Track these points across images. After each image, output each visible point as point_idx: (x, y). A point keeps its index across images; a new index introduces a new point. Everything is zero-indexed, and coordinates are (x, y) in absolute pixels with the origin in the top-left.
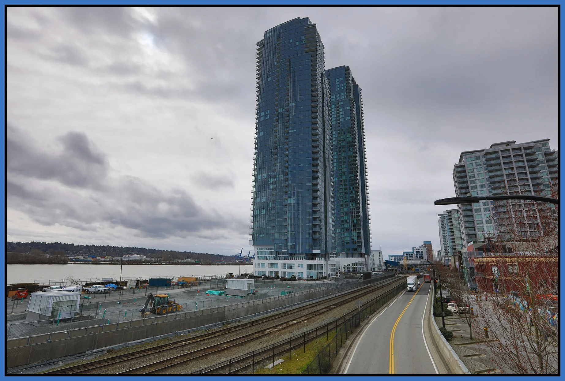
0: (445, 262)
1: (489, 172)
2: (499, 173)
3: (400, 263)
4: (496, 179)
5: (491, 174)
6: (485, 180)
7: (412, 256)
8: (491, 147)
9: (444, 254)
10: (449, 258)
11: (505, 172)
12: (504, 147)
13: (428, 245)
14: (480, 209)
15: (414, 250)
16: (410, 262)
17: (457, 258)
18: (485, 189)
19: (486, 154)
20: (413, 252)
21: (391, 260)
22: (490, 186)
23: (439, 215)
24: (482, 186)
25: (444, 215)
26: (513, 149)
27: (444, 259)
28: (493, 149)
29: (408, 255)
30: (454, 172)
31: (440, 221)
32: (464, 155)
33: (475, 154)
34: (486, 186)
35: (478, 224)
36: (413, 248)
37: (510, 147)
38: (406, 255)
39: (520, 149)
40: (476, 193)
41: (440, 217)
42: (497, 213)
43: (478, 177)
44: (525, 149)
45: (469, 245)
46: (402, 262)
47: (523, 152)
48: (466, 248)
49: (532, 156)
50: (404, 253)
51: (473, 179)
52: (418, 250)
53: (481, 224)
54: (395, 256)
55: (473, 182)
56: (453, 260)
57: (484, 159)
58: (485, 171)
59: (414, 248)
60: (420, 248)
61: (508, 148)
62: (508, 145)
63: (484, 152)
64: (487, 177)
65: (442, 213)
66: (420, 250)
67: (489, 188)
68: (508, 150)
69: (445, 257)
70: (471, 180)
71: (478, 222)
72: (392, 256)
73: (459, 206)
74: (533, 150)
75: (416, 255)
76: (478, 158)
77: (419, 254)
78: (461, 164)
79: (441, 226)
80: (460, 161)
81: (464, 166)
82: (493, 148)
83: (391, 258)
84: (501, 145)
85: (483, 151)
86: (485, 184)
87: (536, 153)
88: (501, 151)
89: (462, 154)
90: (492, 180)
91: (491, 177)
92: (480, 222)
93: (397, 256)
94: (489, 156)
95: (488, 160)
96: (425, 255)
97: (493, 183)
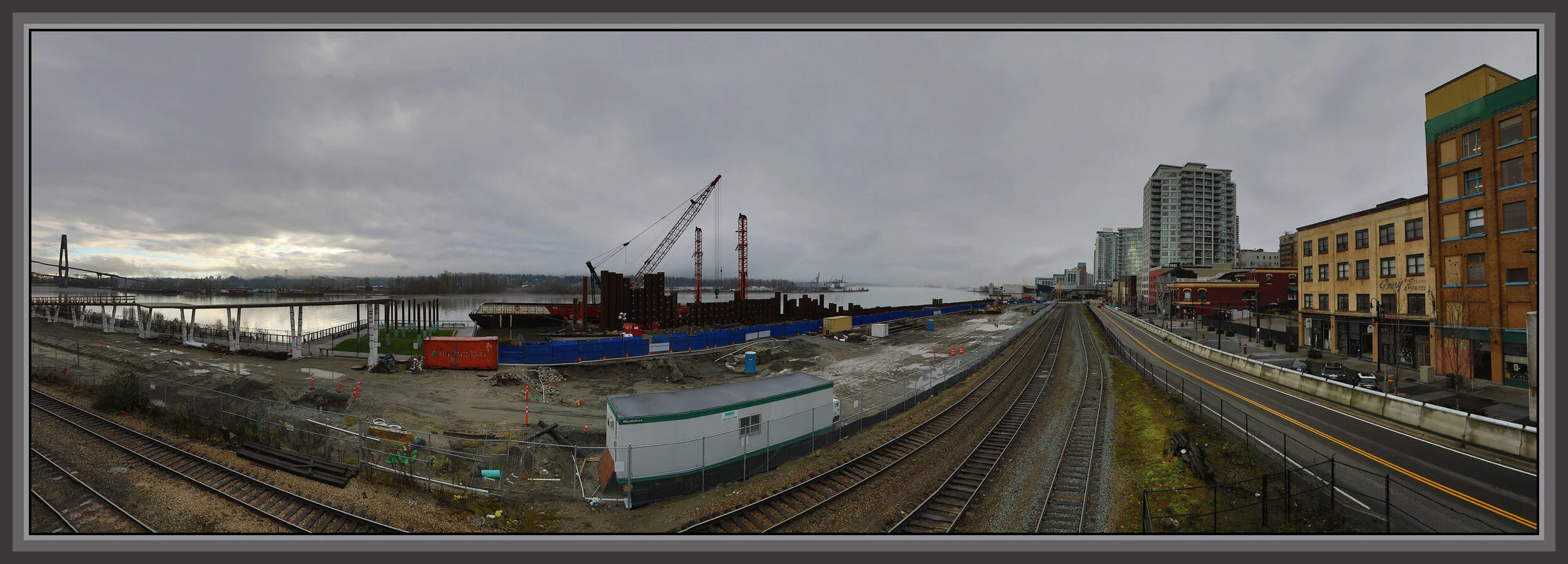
1: (1183, 192)
2: (1190, 195)
4: (1187, 202)
5: (1184, 195)
6: (1177, 200)
7: (1064, 280)
8: (1186, 166)
9: (1097, 276)
12: (1198, 169)
13: (1082, 267)
15: (1067, 273)
16: (1064, 287)
18: (1175, 210)
19: (1183, 172)
21: (1039, 282)
22: (1181, 208)
24: (1173, 207)
25: (1106, 233)
26: (1206, 173)
27: (1096, 284)
28: (1189, 169)
29: (1059, 278)
30: (1148, 184)
31: (1099, 239)
32: (1159, 169)
33: (1172, 170)
34: (1177, 206)
35: (1163, 247)
36: (1065, 270)
37: (1204, 171)
39: (1210, 174)
40: (1167, 214)
41: (1100, 234)
42: (1181, 237)
43: (1171, 196)
44: (1215, 175)
45: (1152, 269)
46: (1056, 287)
47: (1213, 179)
48: (1147, 273)
49: (1217, 184)
50: (1054, 275)
51: (1166, 198)
52: (1071, 273)
53: (1166, 247)
54: (1043, 279)
55: (1166, 201)
57: (1180, 178)
58: (1179, 191)
59: (1067, 271)
60: (1074, 270)
61: (1201, 170)
62: (1202, 168)
63: (1181, 170)
64: (1179, 198)
65: (1102, 232)
66: (1073, 273)
68: (1200, 173)
69: (1098, 282)
70: (1164, 197)
72: (1040, 279)
73: (1144, 226)
74: (1218, 178)
75: (1067, 279)
76: (1174, 175)
77: (1071, 277)
78: (1156, 177)
80: (1156, 175)
81: (1159, 181)
84: (1194, 166)
85: (1181, 168)
87: (1221, 182)
88: (1195, 172)
89: (1160, 166)
90: (1183, 202)
91: (1183, 199)
92: (1166, 246)
93: (1046, 279)
94: (1185, 175)
95: (1183, 179)
96: (1078, 280)
97: (1183, 205)
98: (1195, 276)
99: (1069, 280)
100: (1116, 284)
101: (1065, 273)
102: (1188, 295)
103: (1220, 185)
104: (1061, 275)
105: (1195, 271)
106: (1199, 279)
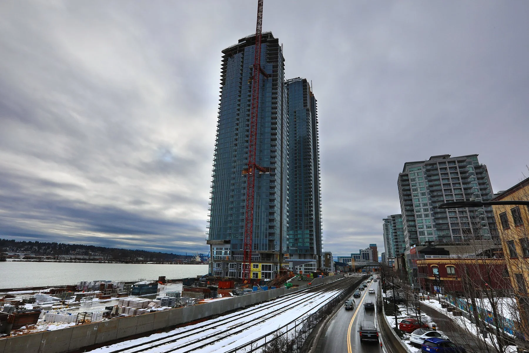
0: (388, 264)
1: (429, 181)
2: (437, 183)
3: (348, 264)
4: (434, 188)
5: (431, 183)
6: (426, 188)
7: (359, 258)
8: (430, 159)
9: (387, 256)
10: (392, 260)
11: (442, 182)
12: (442, 160)
13: (374, 248)
14: (421, 214)
15: (361, 252)
16: (356, 264)
17: (400, 260)
18: (425, 197)
19: (426, 165)
20: (360, 254)
21: (340, 261)
22: (430, 194)
23: (383, 220)
24: (423, 194)
25: (388, 219)
26: (449, 162)
27: (387, 261)
28: (432, 162)
29: (355, 257)
30: (399, 180)
31: (385, 225)
32: (407, 165)
34: (427, 194)
37: (446, 160)
38: (354, 256)
39: (454, 162)
40: (417, 200)
41: (385, 221)
42: (435, 218)
43: (420, 186)
44: (459, 162)
45: (412, 247)
46: (350, 263)
47: (457, 165)
48: (409, 251)
49: (464, 169)
50: (352, 254)
51: (415, 187)
52: (364, 252)
54: (343, 257)
55: (416, 190)
56: (396, 262)
57: (424, 170)
58: (426, 181)
59: (361, 250)
60: (367, 251)
62: (444, 158)
63: (425, 164)
64: (427, 186)
65: (386, 218)
66: (367, 252)
67: (428, 196)
68: (445, 163)
69: (388, 259)
70: (413, 188)
71: (419, 227)
72: (341, 257)
73: (403, 212)
74: (465, 163)
75: (362, 257)
77: (364, 255)
78: (404, 173)
79: (385, 229)
80: (404, 170)
81: (407, 175)
82: (432, 159)
83: (340, 259)
84: (439, 158)
86: (425, 192)
87: (468, 166)
88: (439, 163)
90: (431, 189)
91: (431, 186)
92: (422, 227)
93: (346, 257)
94: (429, 167)
95: (428, 170)
96: (371, 257)
97: (432, 191)
98: (447, 253)
99: (364, 258)
100: (395, 260)
101: (360, 252)
102: (435, 271)
103: (466, 169)
104: (357, 254)
105: (446, 248)
106: (451, 256)
